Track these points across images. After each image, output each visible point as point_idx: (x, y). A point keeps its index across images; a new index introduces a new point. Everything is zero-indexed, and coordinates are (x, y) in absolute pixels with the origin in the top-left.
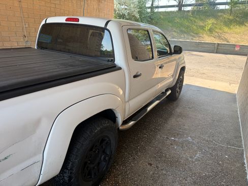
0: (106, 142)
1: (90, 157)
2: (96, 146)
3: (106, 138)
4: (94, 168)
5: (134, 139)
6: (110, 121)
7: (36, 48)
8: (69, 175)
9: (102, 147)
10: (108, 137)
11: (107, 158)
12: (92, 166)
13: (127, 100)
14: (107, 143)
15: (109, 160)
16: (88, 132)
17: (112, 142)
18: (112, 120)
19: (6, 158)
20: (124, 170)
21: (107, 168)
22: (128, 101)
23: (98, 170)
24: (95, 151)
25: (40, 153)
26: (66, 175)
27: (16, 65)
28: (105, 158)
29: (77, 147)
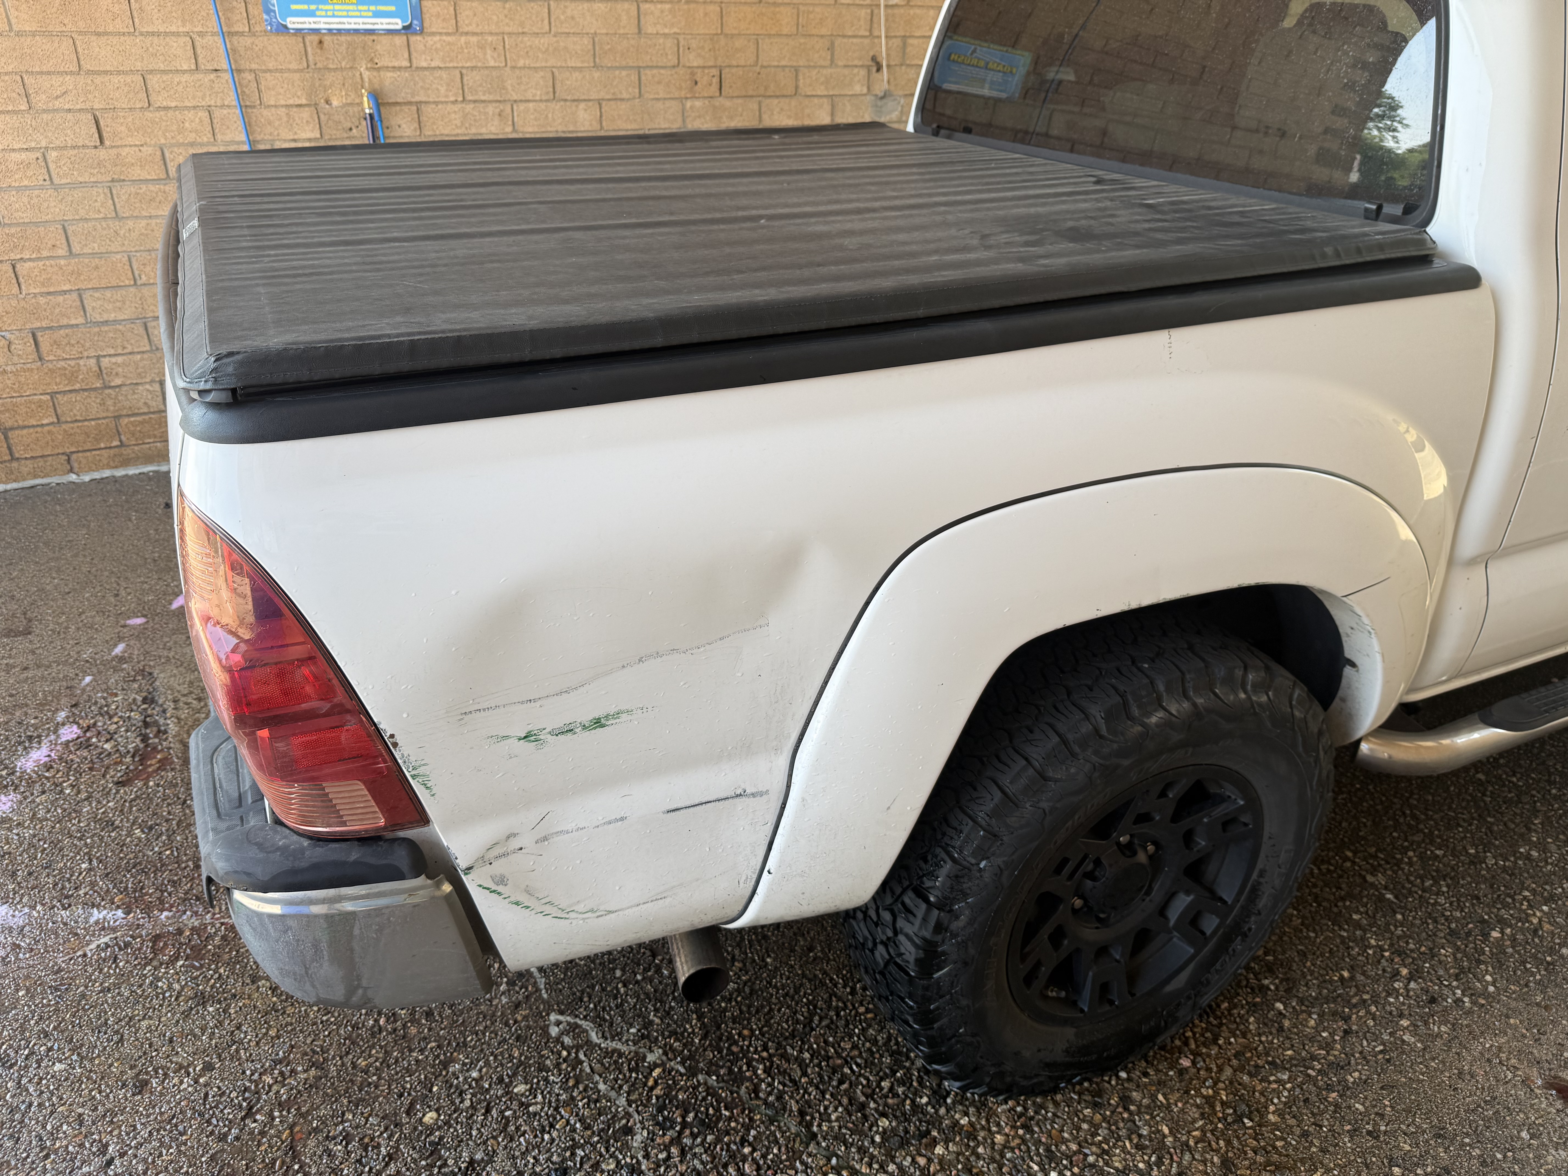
0: (1220, 811)
1: (1090, 876)
2: (1144, 818)
3: (1229, 790)
4: (1102, 951)
5: (1476, 861)
6: (1284, 678)
7: (910, 128)
8: (927, 934)
9: (1188, 838)
10: (1244, 786)
11: (1210, 923)
12: (1090, 934)
13: (1470, 545)
14: (1227, 823)
15: (1227, 940)
16: (1097, 712)
17: (1270, 827)
18: (1302, 675)
19: (598, 723)
20: (1328, 1046)
21: (1197, 984)
22: (1485, 559)
23: (1132, 978)
24: (1129, 850)
25: (777, 750)
26: (909, 929)
27: (756, 218)
28: (1193, 920)
29: (1005, 781)
